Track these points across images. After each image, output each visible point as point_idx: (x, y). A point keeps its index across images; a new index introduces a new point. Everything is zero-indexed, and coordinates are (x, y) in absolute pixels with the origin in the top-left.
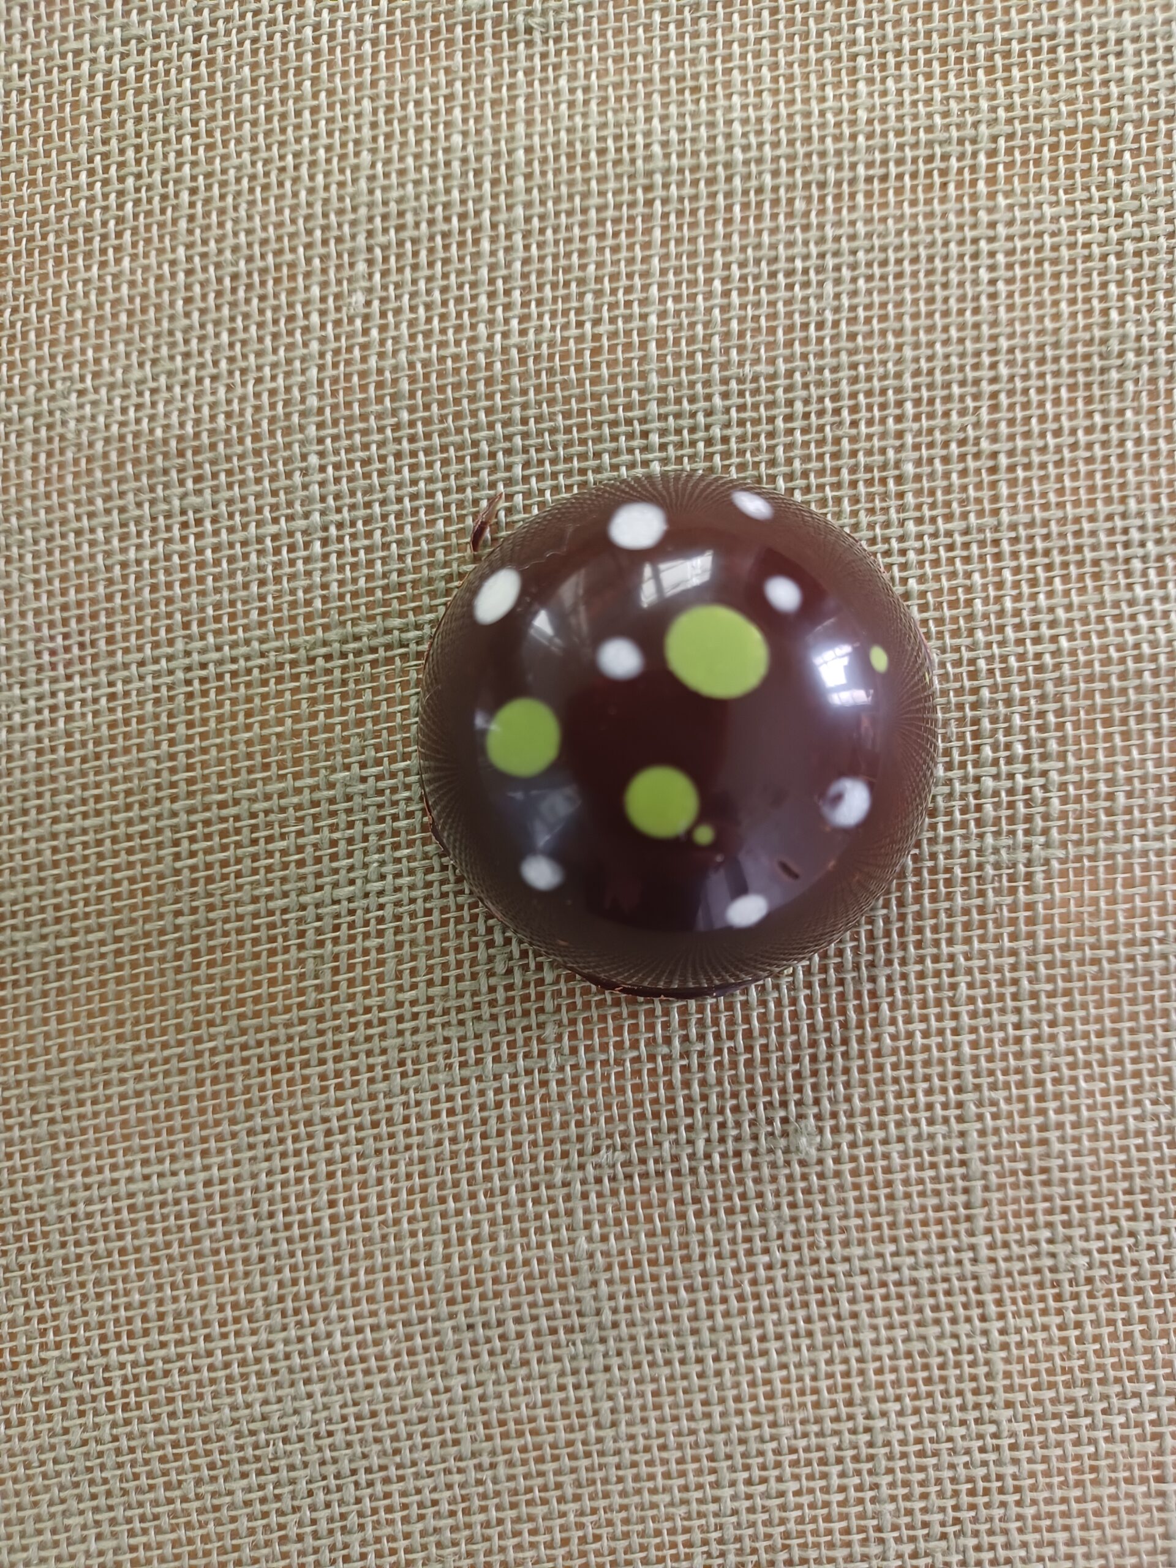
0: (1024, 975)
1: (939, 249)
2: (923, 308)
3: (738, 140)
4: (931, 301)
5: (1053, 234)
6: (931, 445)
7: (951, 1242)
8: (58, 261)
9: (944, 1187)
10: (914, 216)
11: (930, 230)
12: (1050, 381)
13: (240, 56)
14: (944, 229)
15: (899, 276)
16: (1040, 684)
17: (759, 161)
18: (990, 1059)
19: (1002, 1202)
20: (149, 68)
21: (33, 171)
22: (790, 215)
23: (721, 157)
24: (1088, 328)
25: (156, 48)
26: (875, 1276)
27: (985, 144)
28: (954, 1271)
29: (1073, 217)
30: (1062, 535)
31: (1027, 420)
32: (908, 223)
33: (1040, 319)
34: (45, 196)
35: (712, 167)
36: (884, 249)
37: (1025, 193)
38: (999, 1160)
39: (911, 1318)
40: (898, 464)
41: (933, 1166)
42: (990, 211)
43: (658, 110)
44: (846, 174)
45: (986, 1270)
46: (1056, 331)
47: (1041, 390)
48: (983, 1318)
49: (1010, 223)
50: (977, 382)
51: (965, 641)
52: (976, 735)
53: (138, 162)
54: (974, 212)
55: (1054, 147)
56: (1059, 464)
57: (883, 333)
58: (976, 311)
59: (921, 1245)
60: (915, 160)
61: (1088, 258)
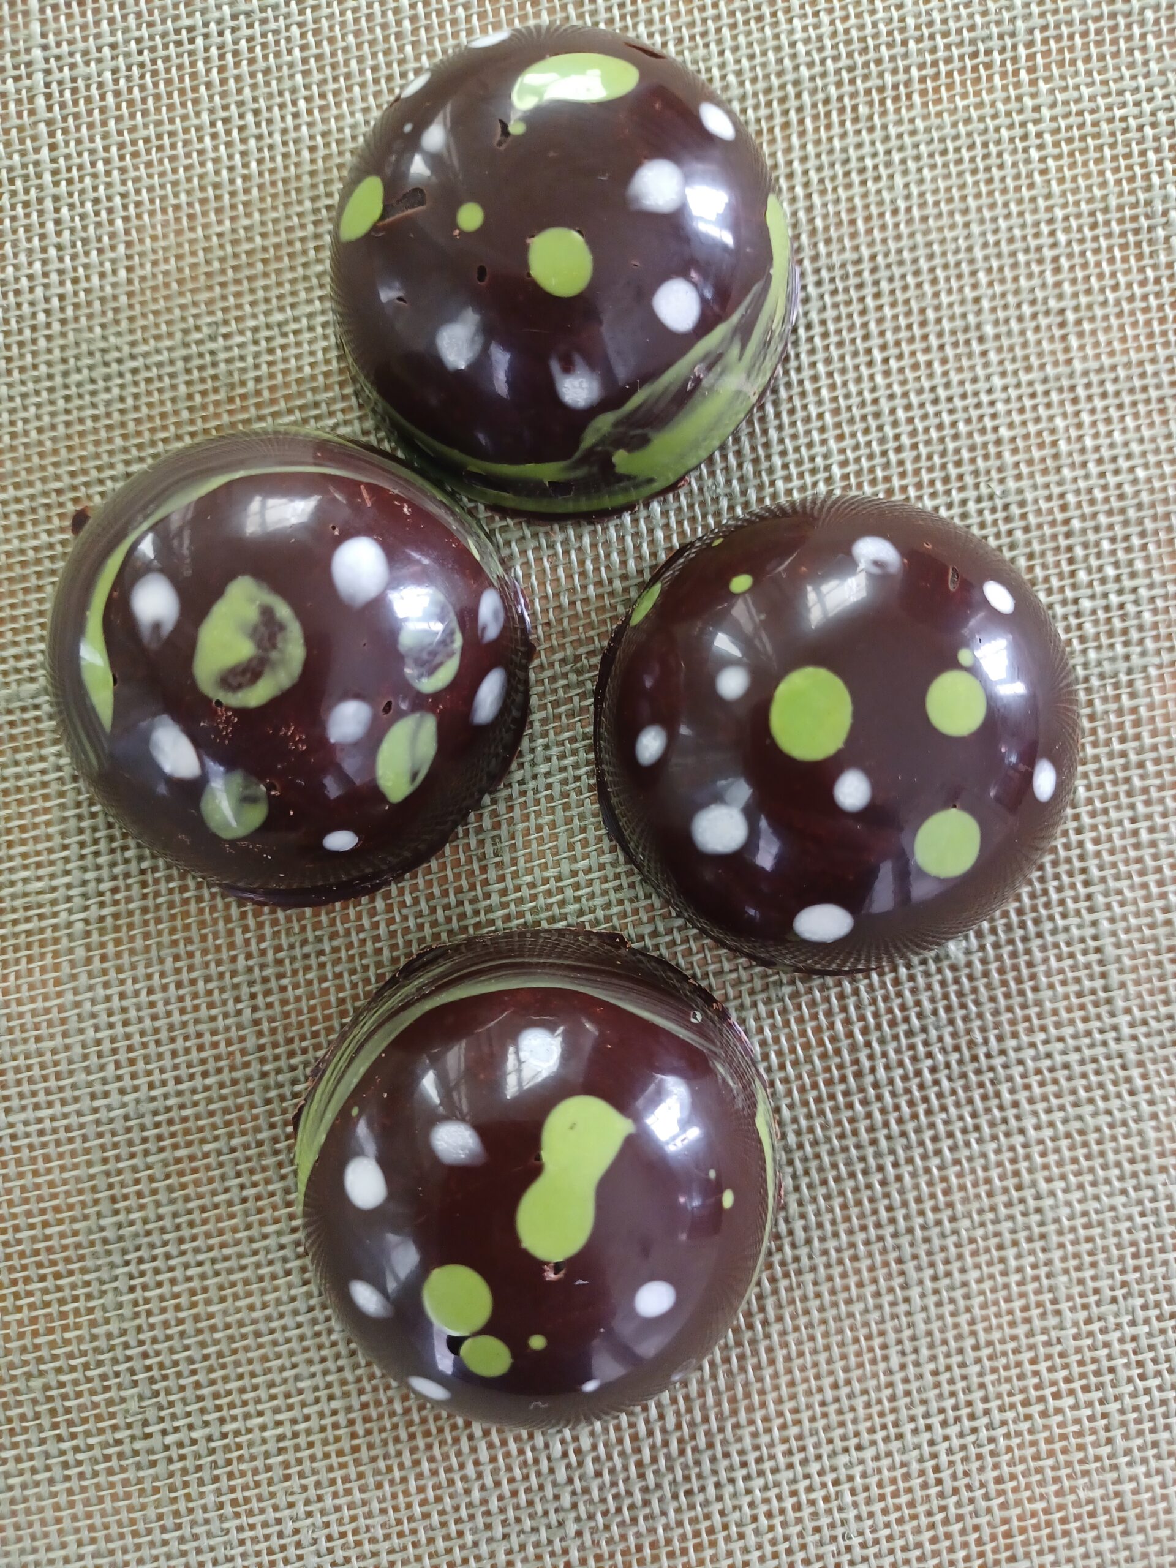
0: (1134, 773)
1: (992, 135)
2: (984, 189)
3: (803, 59)
4: (990, 181)
5: (1093, 112)
6: (1006, 307)
7: (1095, 1025)
8: (191, 217)
9: (1082, 974)
10: (966, 108)
11: (981, 119)
12: (1104, 243)
13: (343, 24)
14: (995, 116)
15: (959, 162)
16: (1123, 511)
17: (824, 75)
18: (1112, 852)
19: (1137, 983)
20: (259, 40)
21: (159, 137)
22: (856, 120)
23: (790, 77)
24: (1132, 192)
25: (264, 21)
26: (1030, 1064)
27: (1022, 37)
28: (1100, 1051)
29: (1108, 94)
30: (1129, 378)
31: (1087, 278)
32: (961, 115)
33: (1089, 188)
34: (173, 159)
35: (783, 87)
36: (942, 140)
37: (1063, 77)
38: (1130, 943)
39: (1068, 1099)
40: (979, 326)
41: (1072, 955)
42: (1034, 96)
43: (728, 43)
44: (902, 77)
45: (1128, 1047)
46: (1105, 198)
47: (1097, 251)
48: (1132, 1093)
49: (1053, 105)
50: (1039, 249)
51: (1053, 478)
52: (1071, 561)
53: (258, 125)
54: (1019, 99)
55: (1085, 34)
56: (1120, 315)
57: (951, 213)
58: (1031, 186)
59: (1068, 1031)
60: (961, 58)
61: (1126, 130)
